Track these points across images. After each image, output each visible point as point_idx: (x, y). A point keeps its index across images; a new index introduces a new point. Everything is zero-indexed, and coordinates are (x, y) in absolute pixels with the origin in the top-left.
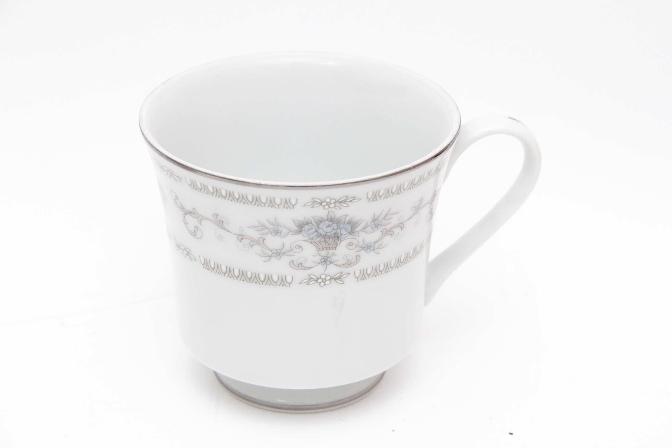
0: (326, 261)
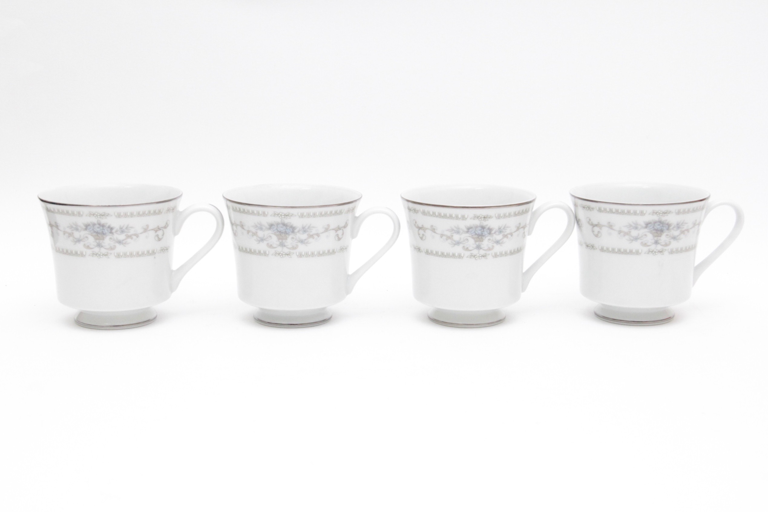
0: (656, 242)
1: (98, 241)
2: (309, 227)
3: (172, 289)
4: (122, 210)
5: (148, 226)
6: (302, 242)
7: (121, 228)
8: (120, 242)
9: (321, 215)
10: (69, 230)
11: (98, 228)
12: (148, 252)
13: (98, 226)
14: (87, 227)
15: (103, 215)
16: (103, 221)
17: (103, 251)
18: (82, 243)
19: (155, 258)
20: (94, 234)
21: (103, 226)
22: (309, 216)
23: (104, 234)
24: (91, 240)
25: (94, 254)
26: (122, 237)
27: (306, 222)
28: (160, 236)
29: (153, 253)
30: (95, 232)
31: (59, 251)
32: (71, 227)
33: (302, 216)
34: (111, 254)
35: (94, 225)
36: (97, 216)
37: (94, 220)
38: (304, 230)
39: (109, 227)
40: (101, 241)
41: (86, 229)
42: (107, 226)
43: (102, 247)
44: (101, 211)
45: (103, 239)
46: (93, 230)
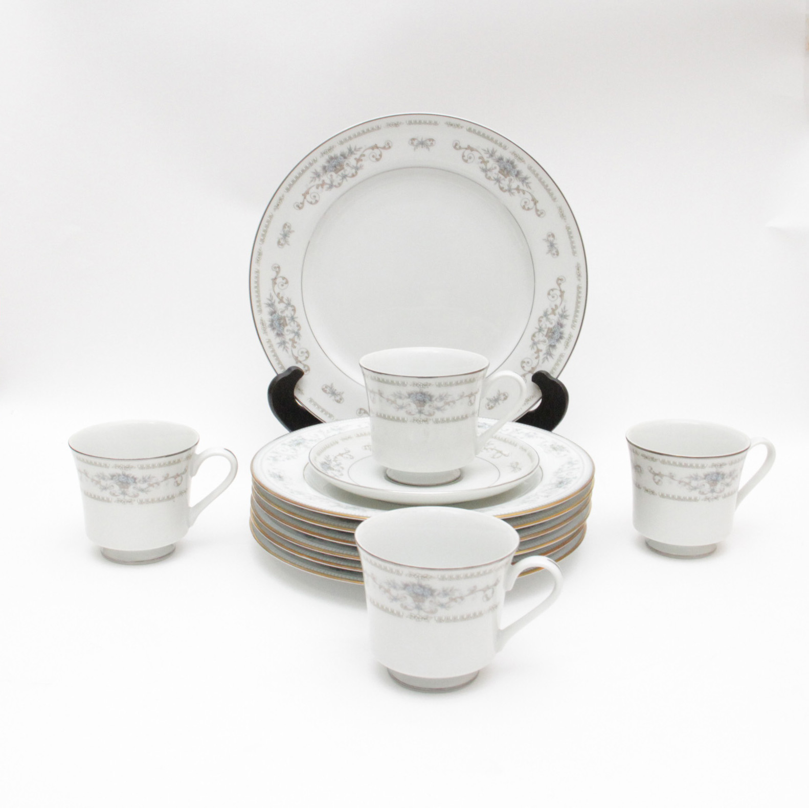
1: (122, 490)
2: (451, 591)
3: (189, 524)
4: (144, 463)
5: (168, 475)
6: (442, 605)
7: (144, 478)
8: (142, 490)
9: (466, 577)
10: (96, 479)
11: (123, 478)
12: (168, 497)
13: (123, 476)
14: (113, 477)
15: (128, 467)
16: (127, 472)
17: (127, 498)
18: (108, 491)
19: (174, 501)
20: (120, 483)
21: (127, 476)
22: (451, 578)
23: (128, 483)
24: (117, 488)
25: (119, 501)
26: (144, 486)
27: (447, 584)
28: (179, 482)
29: (173, 497)
30: (120, 482)
31: (88, 495)
32: (98, 476)
33: (443, 578)
34: (135, 500)
35: (119, 475)
36: (122, 468)
37: (119, 471)
38: (445, 593)
39: (133, 477)
40: (126, 490)
41: (112, 479)
42: (131, 476)
43: (126, 494)
44: (126, 463)
45: (128, 488)
46: (118, 479)
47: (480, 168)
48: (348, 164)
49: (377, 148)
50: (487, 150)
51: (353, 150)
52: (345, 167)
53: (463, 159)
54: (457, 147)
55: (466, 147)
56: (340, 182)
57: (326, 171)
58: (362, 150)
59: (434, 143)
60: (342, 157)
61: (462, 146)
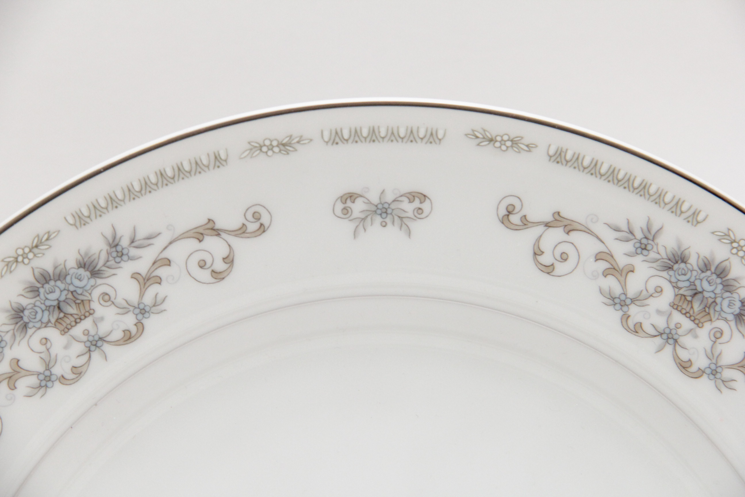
47: (601, 291)
48: (106, 298)
49: (217, 232)
50: (624, 227)
51: (125, 242)
52: (99, 309)
53: (537, 263)
54: (515, 219)
55: (548, 218)
56: (79, 362)
57: (25, 326)
58: (159, 243)
59: (426, 206)
60: (85, 274)
61: (531, 218)
